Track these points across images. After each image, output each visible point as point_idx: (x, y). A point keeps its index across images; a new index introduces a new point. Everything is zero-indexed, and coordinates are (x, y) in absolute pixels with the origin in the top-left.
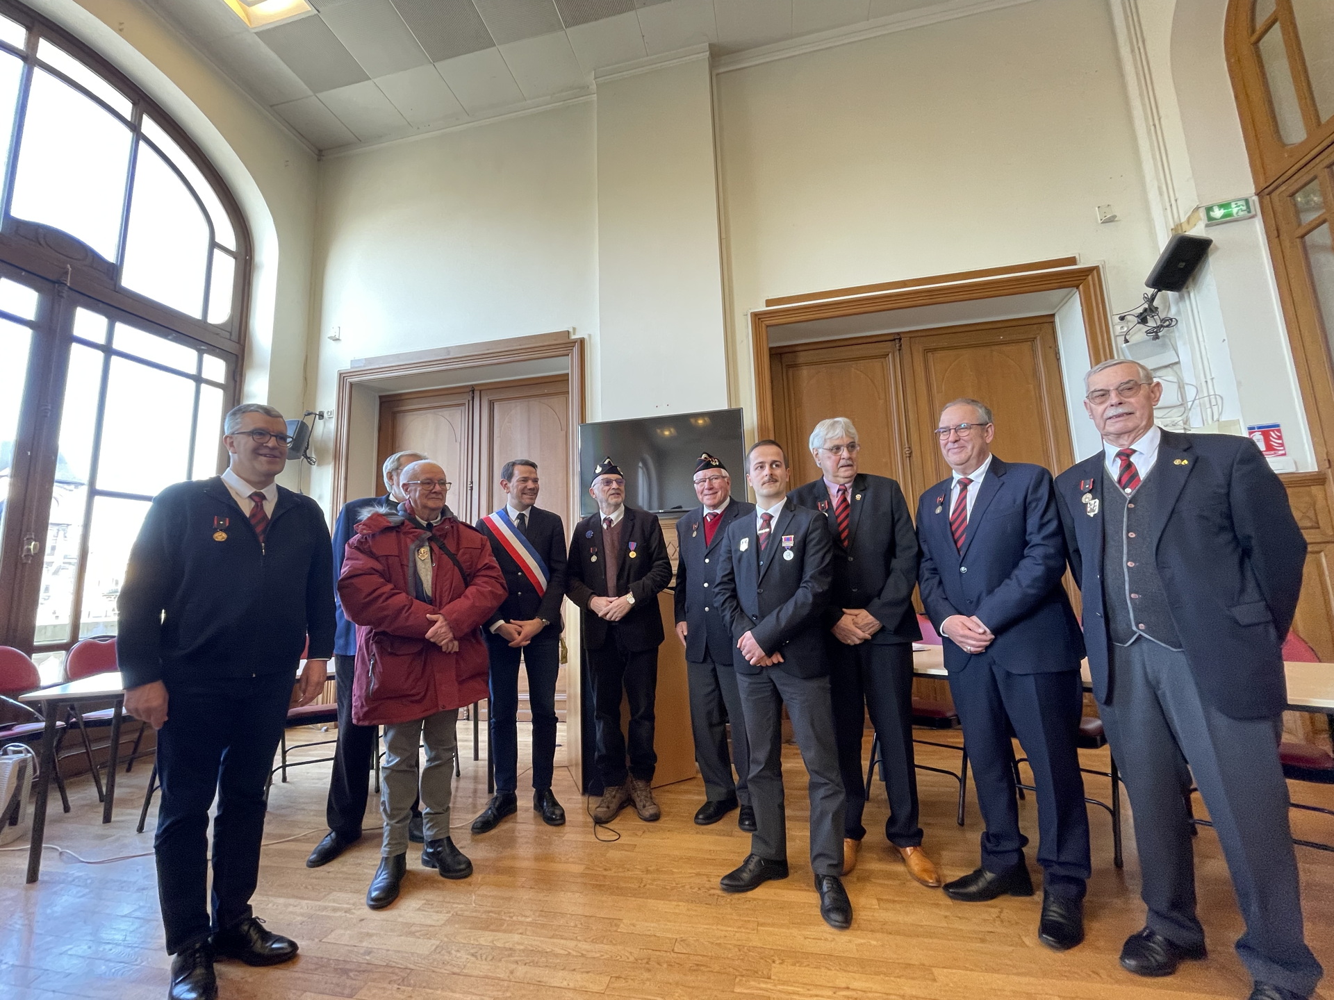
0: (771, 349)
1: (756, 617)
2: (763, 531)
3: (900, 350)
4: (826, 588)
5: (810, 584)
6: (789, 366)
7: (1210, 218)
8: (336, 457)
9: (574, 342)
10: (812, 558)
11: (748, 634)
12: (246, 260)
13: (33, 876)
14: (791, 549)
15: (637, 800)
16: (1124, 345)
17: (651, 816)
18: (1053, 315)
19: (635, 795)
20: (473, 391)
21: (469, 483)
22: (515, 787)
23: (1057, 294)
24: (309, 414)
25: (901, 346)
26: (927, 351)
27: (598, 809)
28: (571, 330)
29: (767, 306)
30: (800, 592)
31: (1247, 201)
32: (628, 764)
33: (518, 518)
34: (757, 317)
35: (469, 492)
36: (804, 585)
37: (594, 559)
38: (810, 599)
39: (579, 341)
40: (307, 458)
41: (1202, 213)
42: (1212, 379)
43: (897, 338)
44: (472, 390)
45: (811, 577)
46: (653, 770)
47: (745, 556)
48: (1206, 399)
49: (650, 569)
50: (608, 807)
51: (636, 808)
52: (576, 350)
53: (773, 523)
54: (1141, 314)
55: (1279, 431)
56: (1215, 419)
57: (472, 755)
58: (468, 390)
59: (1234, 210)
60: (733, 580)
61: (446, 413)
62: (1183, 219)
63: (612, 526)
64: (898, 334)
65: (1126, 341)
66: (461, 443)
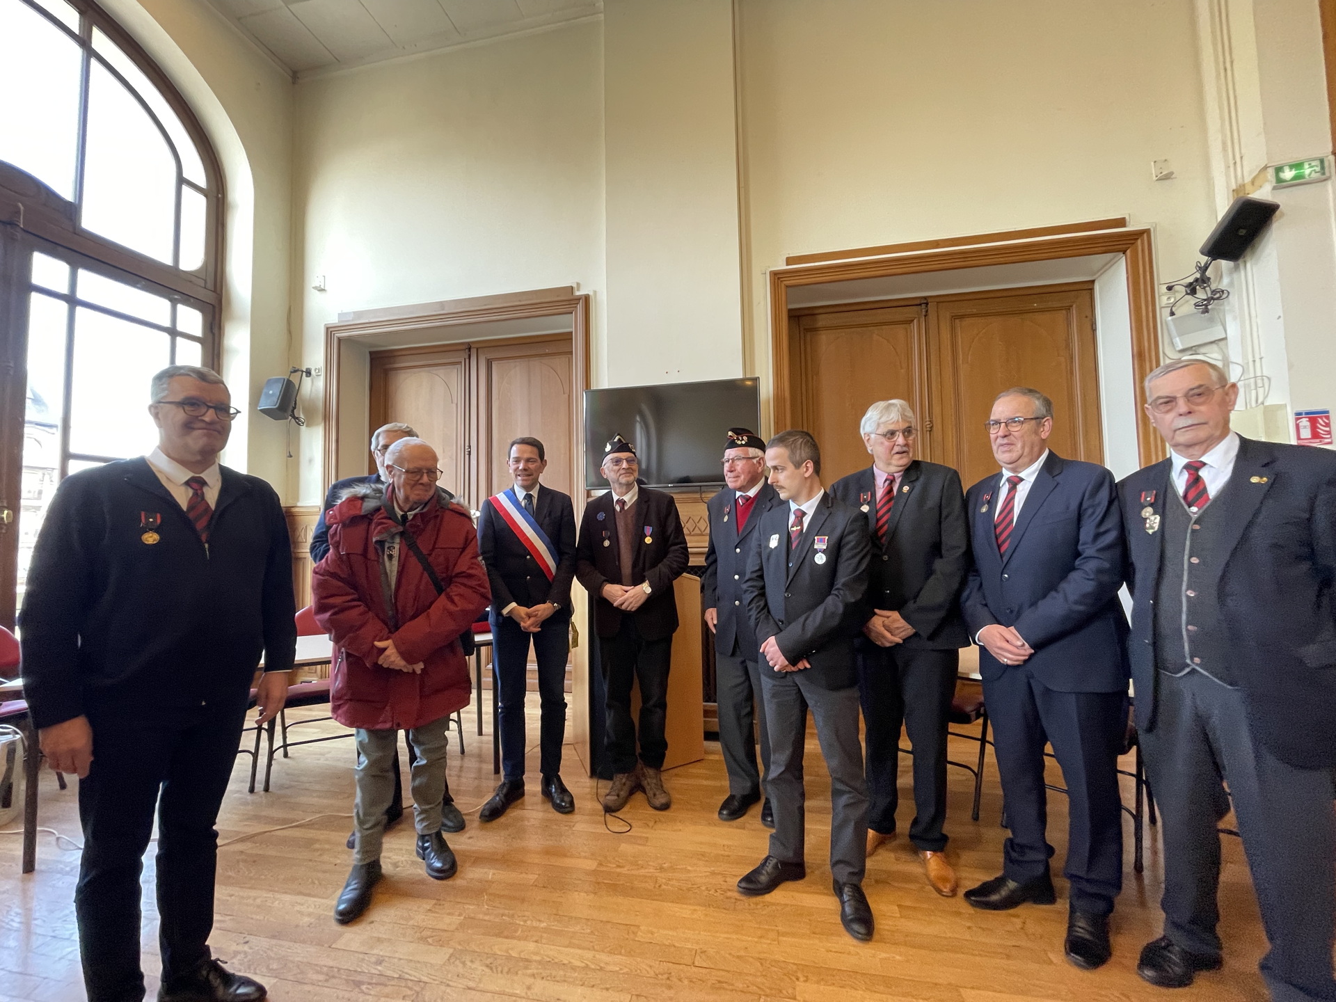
0: (790, 311)
1: (782, 622)
2: (795, 529)
3: (925, 316)
4: (859, 596)
5: (841, 592)
6: (807, 330)
7: (1279, 180)
8: (326, 418)
9: (578, 299)
10: (847, 563)
11: (772, 640)
12: (217, 198)
13: (29, 866)
14: (824, 552)
15: (648, 788)
16: (1170, 318)
17: (662, 805)
18: (1093, 282)
19: (645, 783)
20: (470, 349)
21: (467, 447)
22: (523, 773)
23: (1099, 260)
24: (295, 371)
25: (927, 311)
26: (955, 317)
27: (608, 797)
28: (575, 286)
29: (787, 265)
30: (830, 599)
31: (1322, 161)
32: (638, 750)
33: (525, 498)
34: (777, 277)
35: (467, 456)
36: (836, 592)
37: (607, 543)
38: (841, 609)
39: (584, 298)
40: (296, 418)
41: (1271, 173)
42: (1261, 358)
43: (924, 302)
44: (469, 347)
45: (844, 585)
46: (663, 756)
47: (774, 553)
48: (1252, 380)
49: (665, 556)
50: (618, 796)
51: (646, 794)
52: (580, 307)
53: (806, 521)
54: (1191, 284)
55: (1328, 418)
56: (1260, 401)
57: (476, 730)
58: (464, 347)
59: (1307, 170)
60: (761, 577)
61: (441, 371)
62: (1248, 180)
63: (626, 508)
64: (925, 298)
65: (1172, 314)
66: (457, 404)
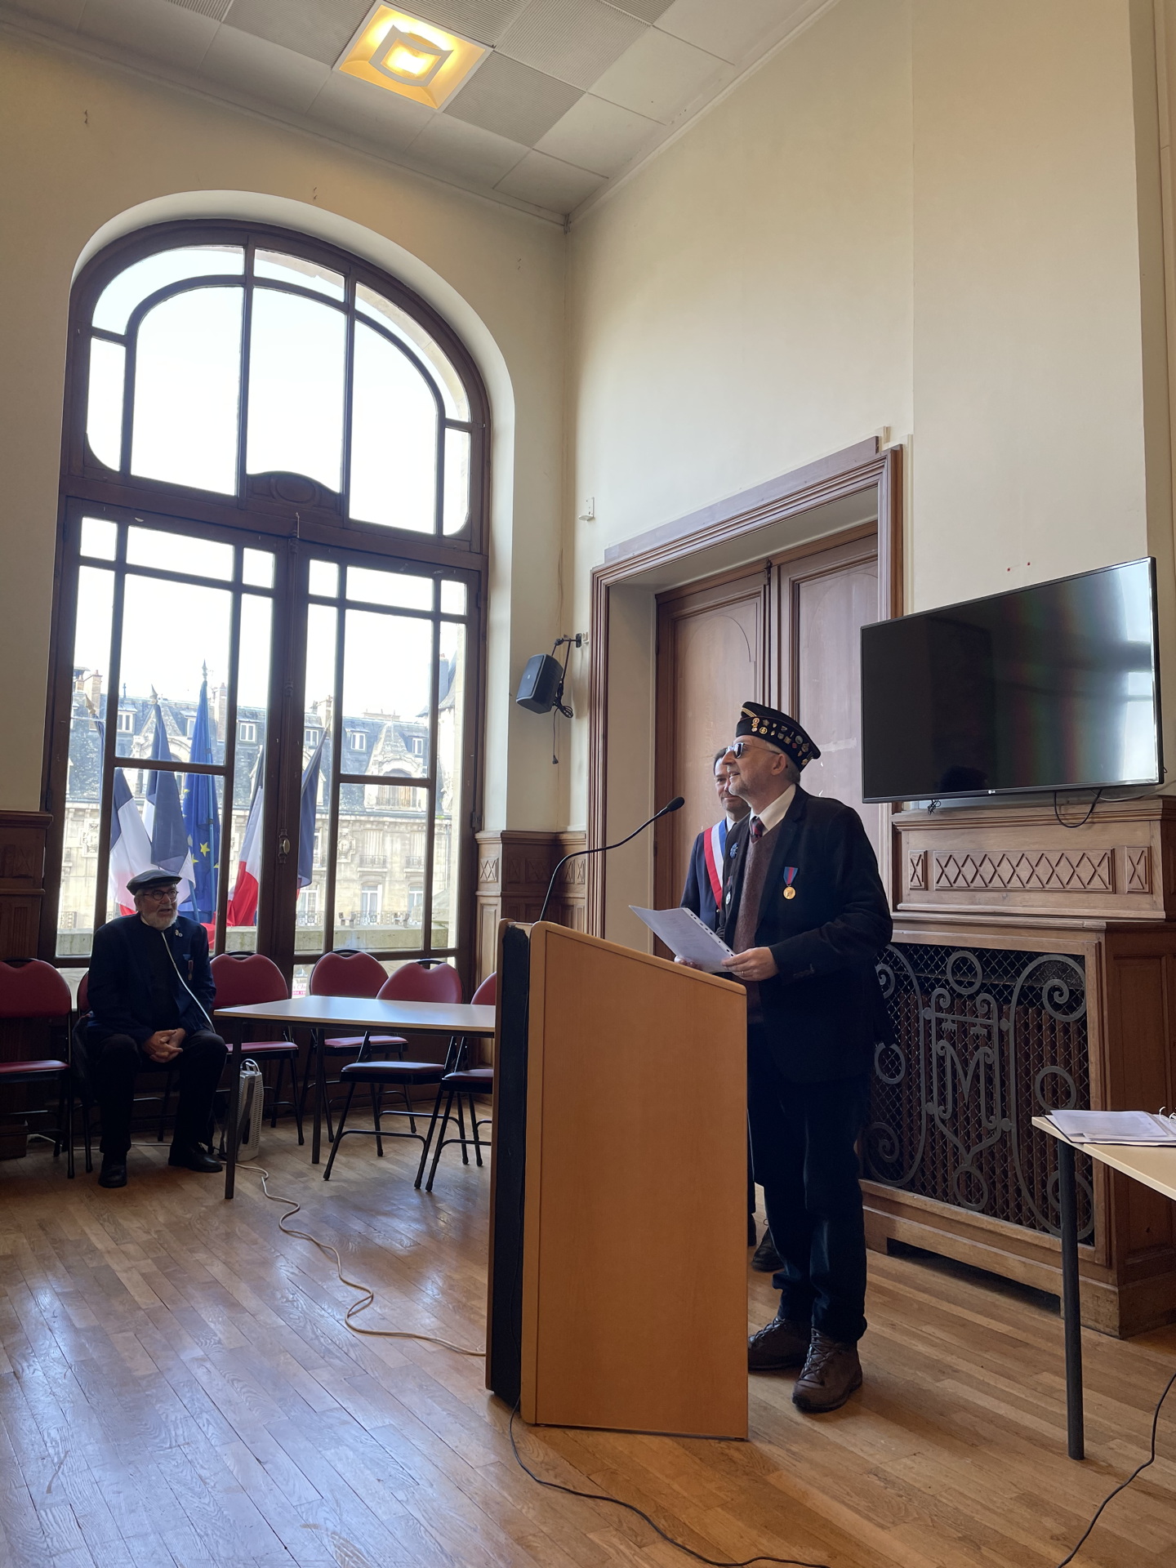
8: (592, 706)
9: (887, 456)
12: (484, 429)
20: (769, 568)
24: (560, 642)
28: (881, 434)
37: (728, 899)
39: (895, 453)
40: (563, 709)
44: (769, 565)
52: (888, 471)
58: (760, 568)
61: (734, 612)
63: (764, 834)
66: (756, 663)
